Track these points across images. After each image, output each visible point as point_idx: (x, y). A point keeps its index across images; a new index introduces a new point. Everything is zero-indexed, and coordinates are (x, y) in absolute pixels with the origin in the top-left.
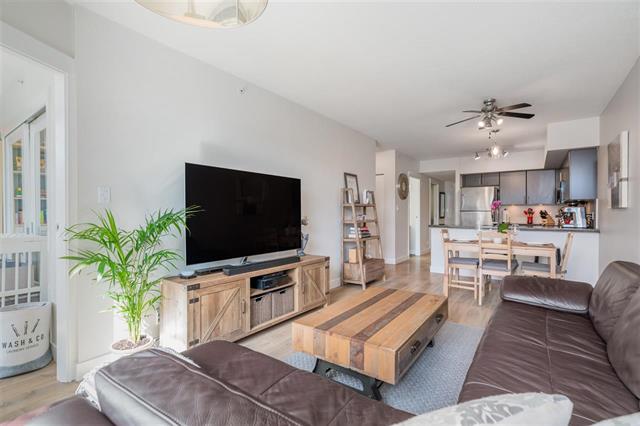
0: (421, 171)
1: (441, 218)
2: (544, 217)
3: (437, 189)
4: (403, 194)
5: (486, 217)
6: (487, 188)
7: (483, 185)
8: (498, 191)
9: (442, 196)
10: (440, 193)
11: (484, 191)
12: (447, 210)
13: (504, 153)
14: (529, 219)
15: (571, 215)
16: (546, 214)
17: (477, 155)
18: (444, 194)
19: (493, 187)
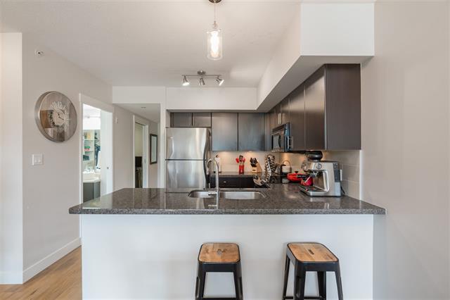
0: (114, 102)
1: (152, 163)
2: (253, 166)
3: (146, 130)
6: (197, 129)
7: (193, 126)
8: (209, 135)
9: (154, 139)
10: (151, 135)
11: (194, 133)
13: (219, 79)
14: (242, 168)
15: (320, 174)
16: (256, 161)
17: (185, 80)
18: (156, 136)
19: (205, 129)
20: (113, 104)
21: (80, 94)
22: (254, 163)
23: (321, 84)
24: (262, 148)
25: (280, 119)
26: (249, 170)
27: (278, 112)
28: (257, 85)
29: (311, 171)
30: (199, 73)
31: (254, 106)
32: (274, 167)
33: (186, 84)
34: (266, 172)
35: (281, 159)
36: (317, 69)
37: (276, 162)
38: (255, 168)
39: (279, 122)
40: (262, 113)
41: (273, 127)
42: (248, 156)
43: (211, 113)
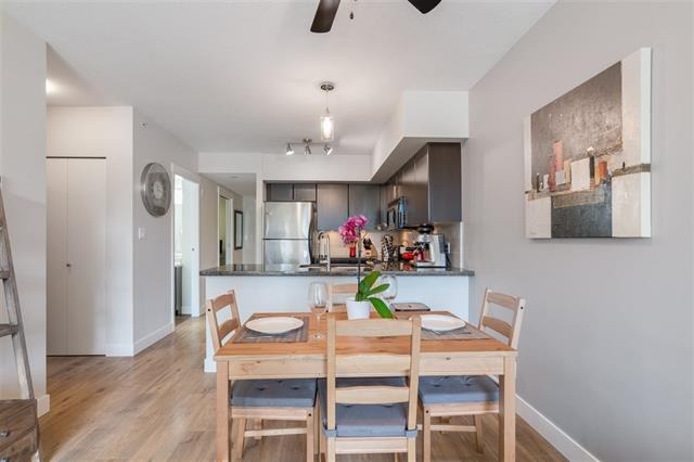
0: (201, 171)
1: (236, 248)
2: (367, 248)
3: (230, 205)
4: (157, 207)
5: (296, 249)
6: (299, 204)
7: (294, 200)
8: (314, 210)
9: (239, 216)
10: (236, 212)
11: (295, 208)
12: (246, 237)
13: (326, 149)
14: (353, 250)
15: (427, 246)
16: (370, 242)
17: (289, 149)
18: (241, 213)
19: (310, 204)
20: (201, 175)
21: (172, 165)
22: (368, 245)
25: (395, 192)
27: (394, 184)
28: (370, 153)
29: (418, 244)
30: (305, 140)
31: (367, 177)
32: (391, 250)
33: (290, 153)
34: (383, 256)
35: (400, 241)
37: (395, 243)
38: (369, 251)
39: (395, 196)
40: (376, 185)
41: (389, 201)
43: (316, 185)
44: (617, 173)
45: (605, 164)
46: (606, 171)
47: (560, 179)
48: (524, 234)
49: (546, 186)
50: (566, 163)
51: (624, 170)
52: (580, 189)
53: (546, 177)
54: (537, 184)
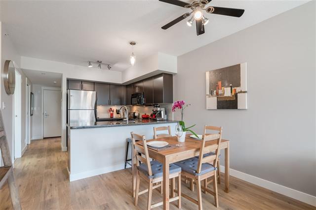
1: (31, 115)
9: (32, 96)
10: (31, 93)
13: (109, 67)
14: (112, 115)
15: (160, 112)
17: (90, 64)
20: (22, 69)
22: (118, 112)
23: (161, 79)
24: (121, 104)
25: (137, 90)
26: (115, 116)
27: (135, 86)
28: (123, 71)
29: (157, 111)
30: (98, 61)
33: (90, 66)
36: (160, 73)
38: (119, 115)
41: (132, 93)
42: (115, 108)
43: (94, 83)
44: (239, 92)
45: (235, 90)
46: (236, 92)
47: (220, 92)
48: (206, 108)
49: (215, 94)
50: (222, 88)
51: (241, 92)
52: (227, 96)
53: (215, 91)
54: (211, 93)
